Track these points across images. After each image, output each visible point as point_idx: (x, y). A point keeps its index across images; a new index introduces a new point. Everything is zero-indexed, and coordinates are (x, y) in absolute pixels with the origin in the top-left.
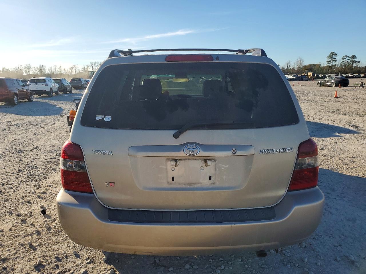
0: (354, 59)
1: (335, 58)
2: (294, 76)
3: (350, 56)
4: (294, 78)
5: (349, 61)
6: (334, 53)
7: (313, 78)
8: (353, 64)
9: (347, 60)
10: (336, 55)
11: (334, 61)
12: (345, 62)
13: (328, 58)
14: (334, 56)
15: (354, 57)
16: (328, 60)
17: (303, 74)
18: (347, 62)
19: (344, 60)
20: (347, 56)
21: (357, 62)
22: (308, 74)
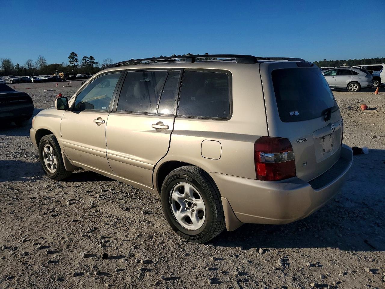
0: (93, 60)
1: (76, 59)
2: (46, 77)
3: (89, 57)
4: (47, 78)
5: (89, 61)
6: (74, 53)
7: (66, 78)
8: (92, 65)
9: (87, 61)
10: (76, 55)
11: (75, 61)
12: (86, 63)
13: (69, 58)
14: (75, 57)
15: (92, 58)
16: (70, 60)
17: (54, 75)
18: (88, 63)
19: (84, 61)
20: (86, 57)
21: (95, 63)
22: (59, 75)
